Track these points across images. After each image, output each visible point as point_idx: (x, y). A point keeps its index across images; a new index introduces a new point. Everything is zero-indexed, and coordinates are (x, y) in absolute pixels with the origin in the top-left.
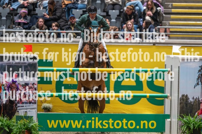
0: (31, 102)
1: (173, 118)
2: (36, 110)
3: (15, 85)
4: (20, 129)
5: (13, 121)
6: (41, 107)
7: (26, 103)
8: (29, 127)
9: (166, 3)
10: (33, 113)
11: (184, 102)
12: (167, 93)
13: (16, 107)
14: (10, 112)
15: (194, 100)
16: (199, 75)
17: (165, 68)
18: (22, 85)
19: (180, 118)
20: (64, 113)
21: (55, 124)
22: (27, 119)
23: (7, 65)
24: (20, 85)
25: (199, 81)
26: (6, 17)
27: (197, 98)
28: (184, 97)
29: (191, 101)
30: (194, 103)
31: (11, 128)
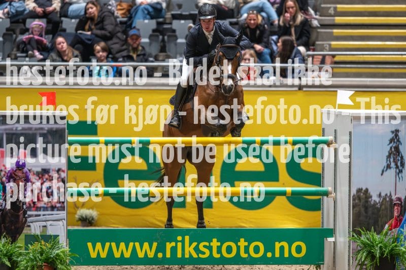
0: (55, 207)
1: (340, 237)
2: (65, 222)
3: (23, 173)
4: (32, 260)
5: (18, 245)
6: (75, 217)
7: (45, 209)
8: (52, 256)
9: (323, 6)
10: (59, 228)
11: (361, 204)
12: (328, 187)
13: (24, 217)
14: (13, 227)
15: (382, 199)
16: (391, 148)
17: (323, 136)
18: (37, 172)
19: (353, 236)
20: (121, 228)
21: (103, 250)
22: (46, 241)
23: (7, 134)
24: (32, 173)
25: (392, 160)
26: (3, 37)
27: (386, 195)
28: (362, 194)
29: (375, 201)
30: (381, 206)
31: (15, 258)
